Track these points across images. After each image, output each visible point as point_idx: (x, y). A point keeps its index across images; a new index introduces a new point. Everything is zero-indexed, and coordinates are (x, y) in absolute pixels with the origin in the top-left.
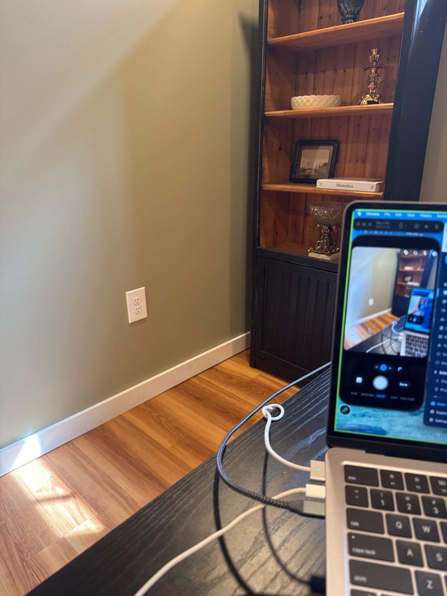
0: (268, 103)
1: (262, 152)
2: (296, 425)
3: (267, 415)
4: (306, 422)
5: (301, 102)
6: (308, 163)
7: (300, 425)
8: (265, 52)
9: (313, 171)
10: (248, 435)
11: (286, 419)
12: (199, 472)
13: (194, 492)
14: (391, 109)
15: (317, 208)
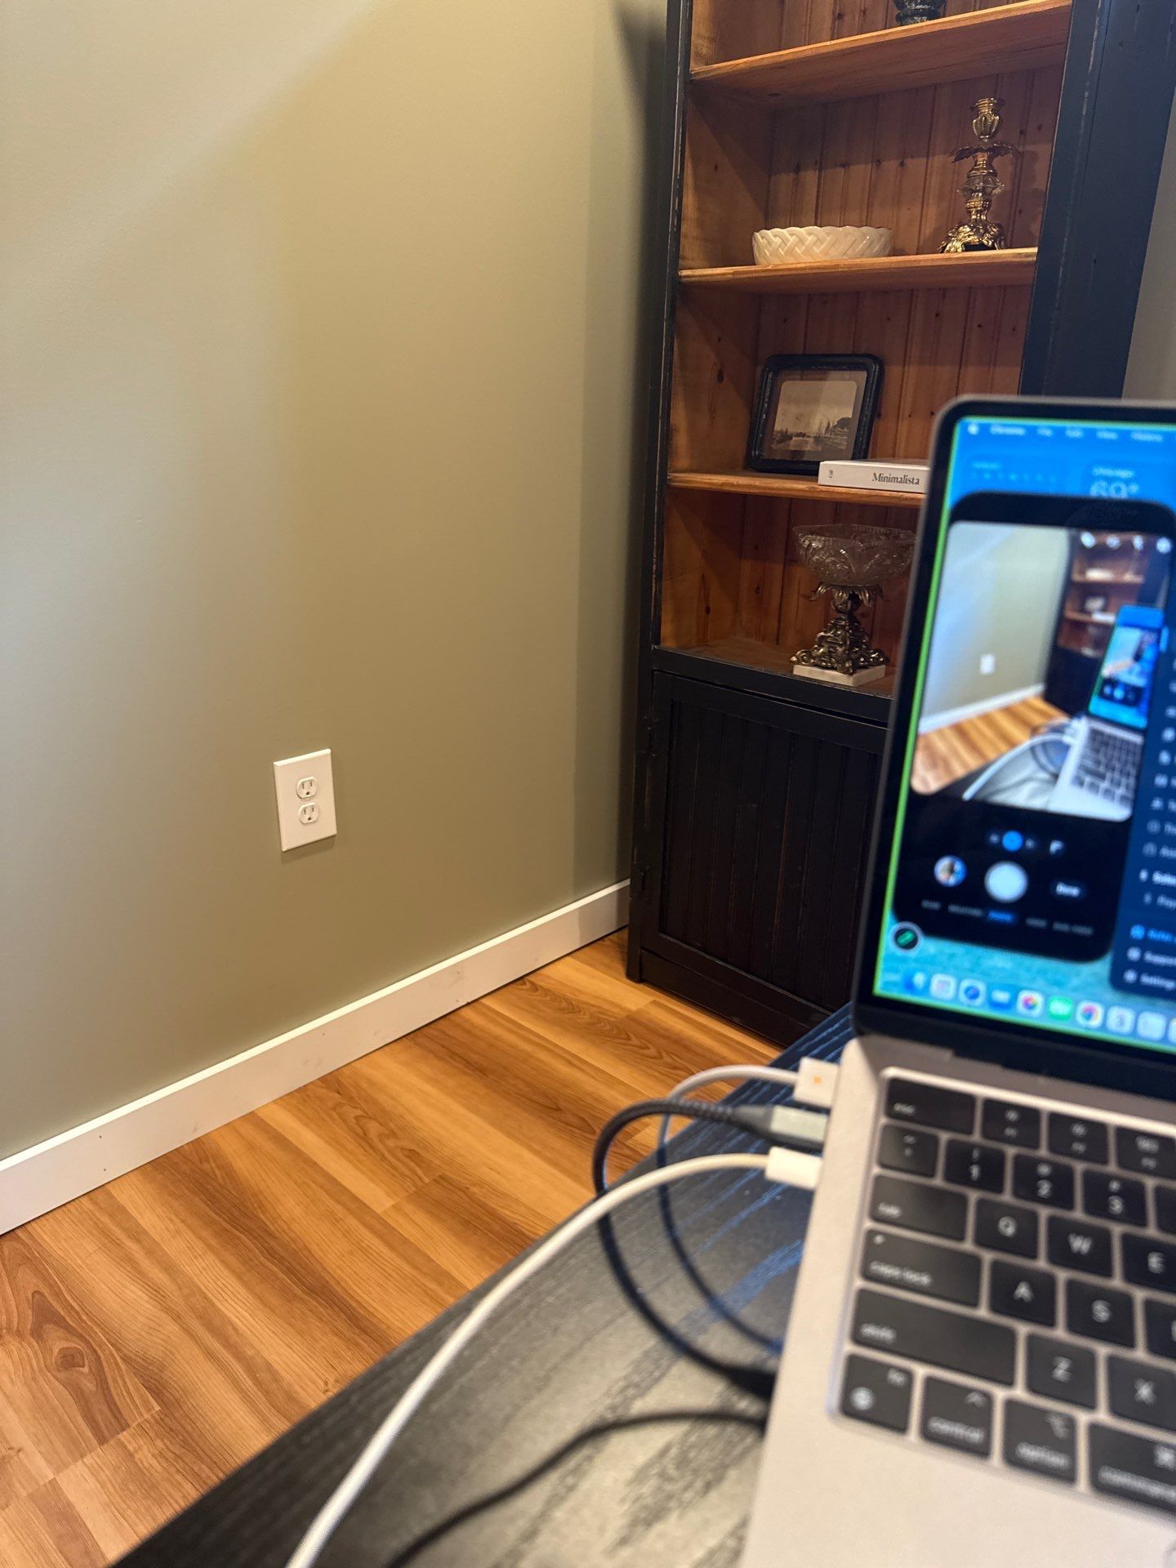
0: (690, 247)
1: (670, 384)
5: (780, 246)
6: (797, 418)
8: (684, 103)
9: (811, 440)
15: (819, 540)
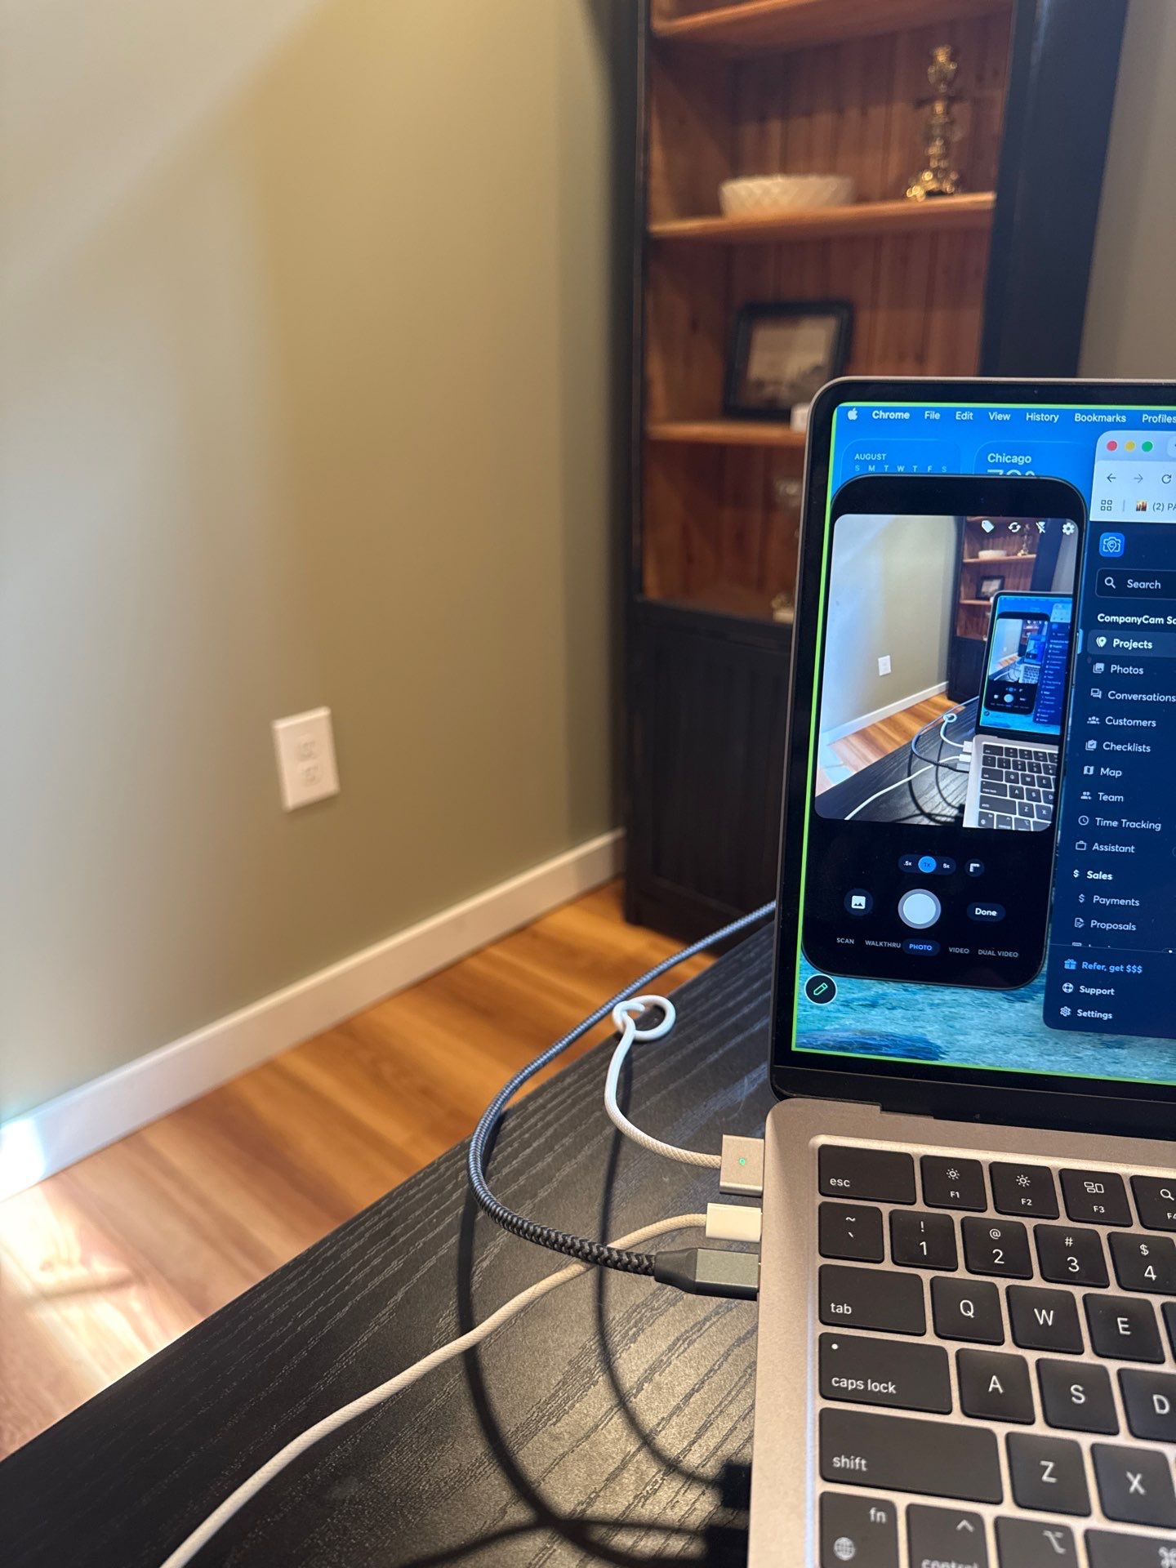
0: (660, 199)
2: (706, 1049)
3: (625, 1026)
4: (733, 1043)
5: (747, 197)
6: (772, 366)
7: (717, 1050)
8: (647, 60)
9: (785, 386)
10: (568, 1080)
11: (680, 1036)
12: (423, 1185)
13: (404, 1242)
14: (988, 211)
